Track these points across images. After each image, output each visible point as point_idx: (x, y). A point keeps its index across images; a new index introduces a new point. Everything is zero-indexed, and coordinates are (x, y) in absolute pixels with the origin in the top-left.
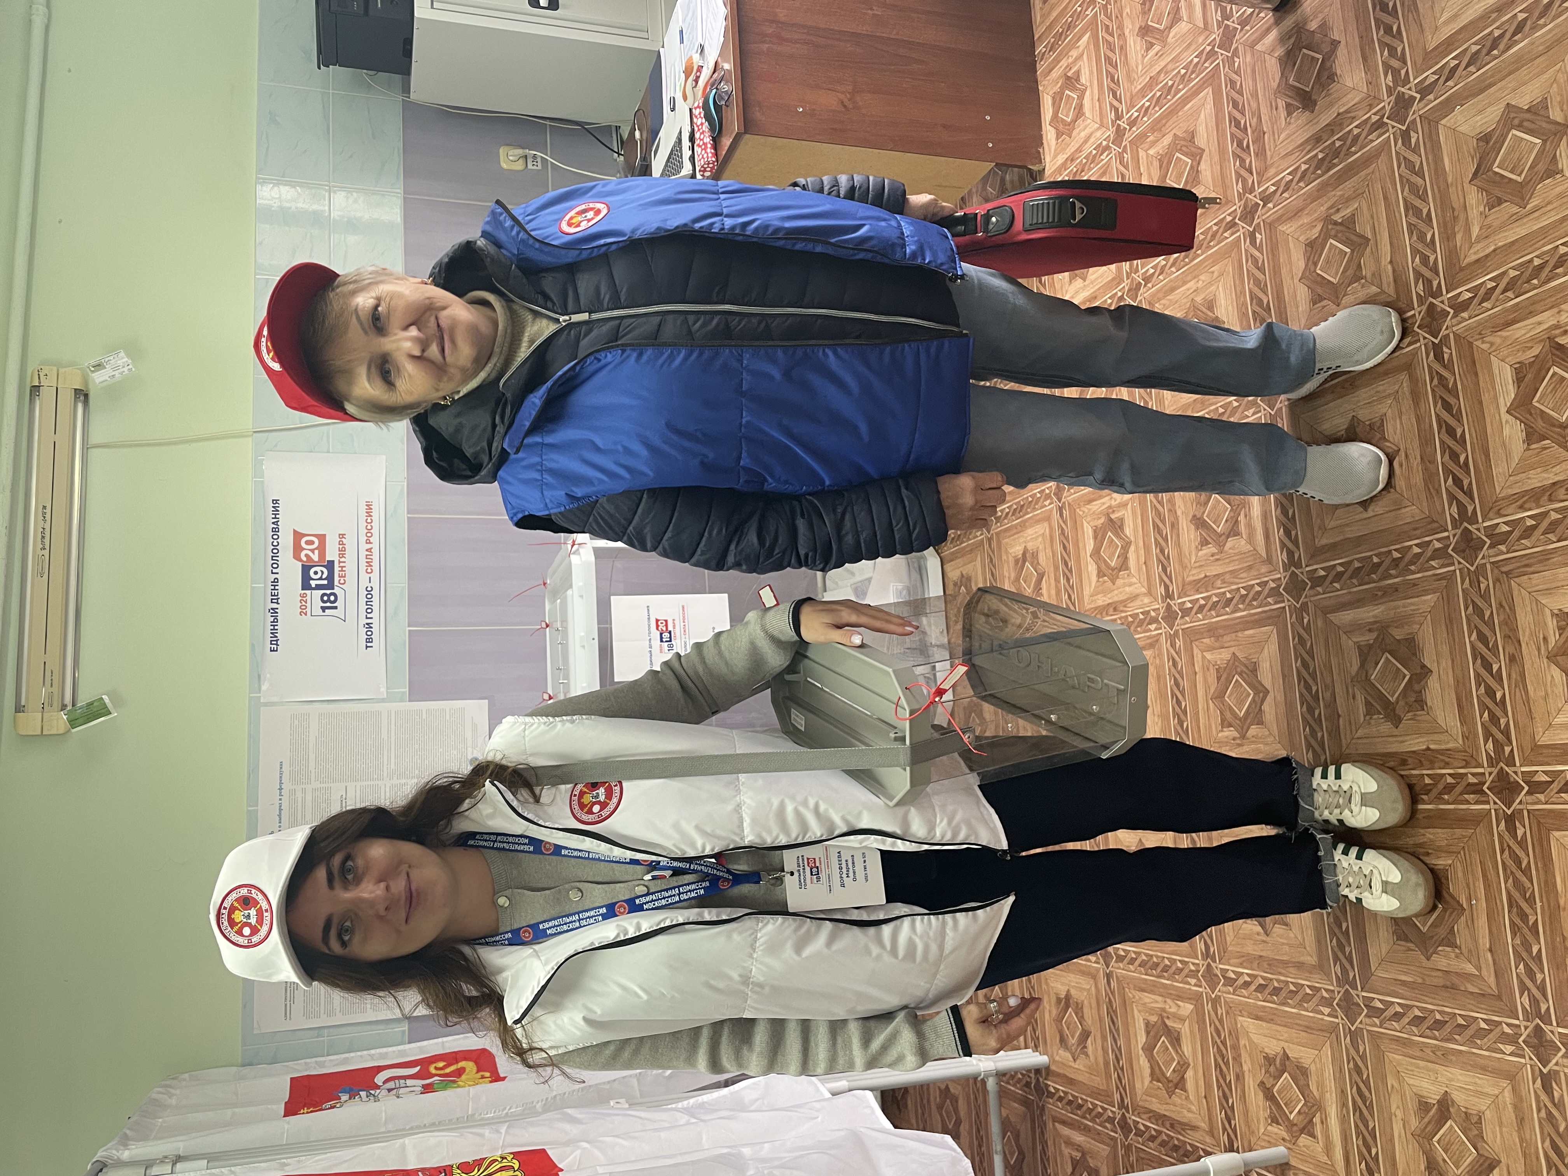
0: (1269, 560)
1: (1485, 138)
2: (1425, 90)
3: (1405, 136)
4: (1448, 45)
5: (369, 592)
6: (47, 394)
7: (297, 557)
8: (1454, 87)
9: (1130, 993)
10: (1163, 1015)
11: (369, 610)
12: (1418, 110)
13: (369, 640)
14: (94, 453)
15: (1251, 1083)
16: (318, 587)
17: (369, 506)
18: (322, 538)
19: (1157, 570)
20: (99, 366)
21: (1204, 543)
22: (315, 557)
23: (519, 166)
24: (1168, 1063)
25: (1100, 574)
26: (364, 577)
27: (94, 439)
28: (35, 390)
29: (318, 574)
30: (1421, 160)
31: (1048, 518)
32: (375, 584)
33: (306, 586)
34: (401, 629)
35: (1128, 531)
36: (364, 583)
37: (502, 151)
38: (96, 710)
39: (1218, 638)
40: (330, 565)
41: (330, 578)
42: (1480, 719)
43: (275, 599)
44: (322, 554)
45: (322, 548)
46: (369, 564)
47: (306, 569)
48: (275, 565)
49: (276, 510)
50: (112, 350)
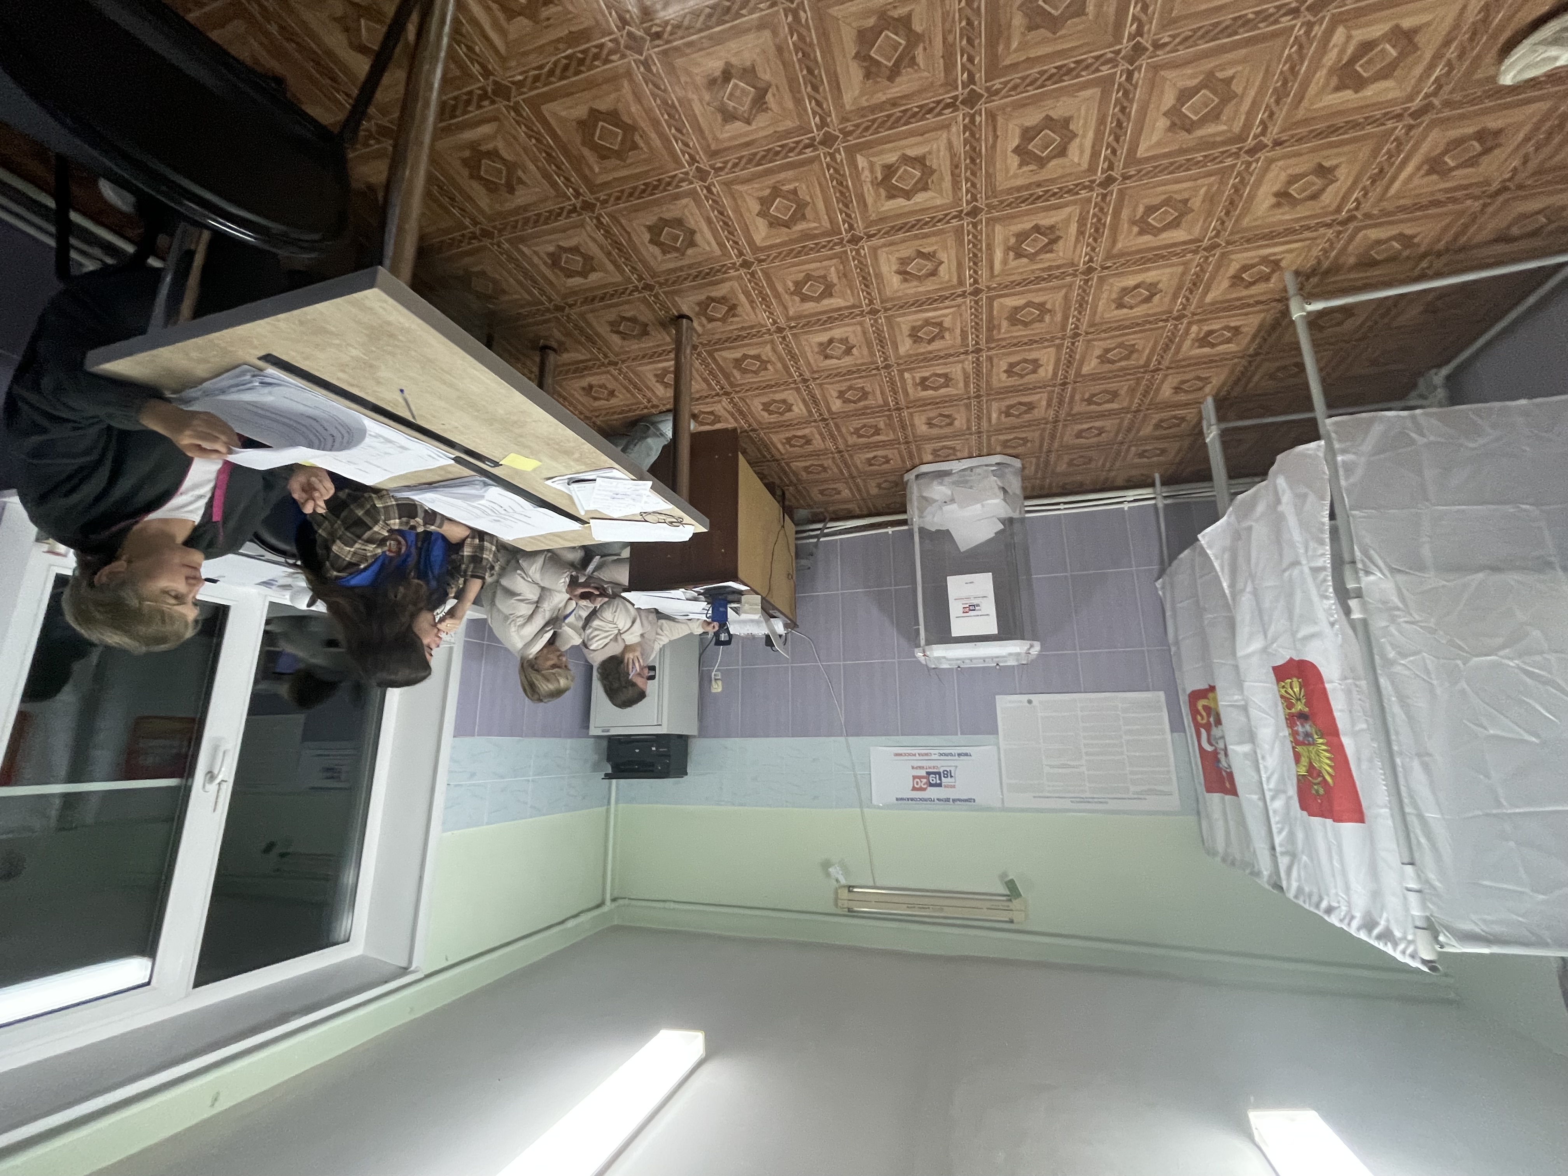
0: (959, 306)
1: (771, 225)
2: (741, 254)
3: (760, 261)
4: (721, 245)
5: (941, 755)
6: (851, 904)
7: (925, 789)
8: (743, 241)
9: (1180, 356)
10: (1195, 340)
11: (951, 755)
12: (750, 257)
13: (966, 755)
14: (878, 884)
15: (1245, 293)
16: (940, 779)
17: (896, 755)
18: (914, 777)
19: (951, 359)
20: (837, 881)
21: (943, 337)
22: (924, 781)
23: (720, 683)
24: (1223, 335)
25: (947, 386)
26: (933, 757)
27: (871, 884)
28: (850, 910)
29: (933, 779)
30: (774, 253)
31: (911, 414)
32: (936, 752)
33: (940, 785)
34: (959, 739)
35: (927, 374)
36: (936, 757)
37: (713, 691)
38: (1011, 885)
39: (994, 327)
40: (929, 773)
41: (934, 773)
42: (1068, 198)
43: (948, 800)
44: (923, 777)
45: (920, 777)
46: (927, 754)
47: (931, 785)
48: (931, 800)
49: (902, 799)
50: (828, 875)
